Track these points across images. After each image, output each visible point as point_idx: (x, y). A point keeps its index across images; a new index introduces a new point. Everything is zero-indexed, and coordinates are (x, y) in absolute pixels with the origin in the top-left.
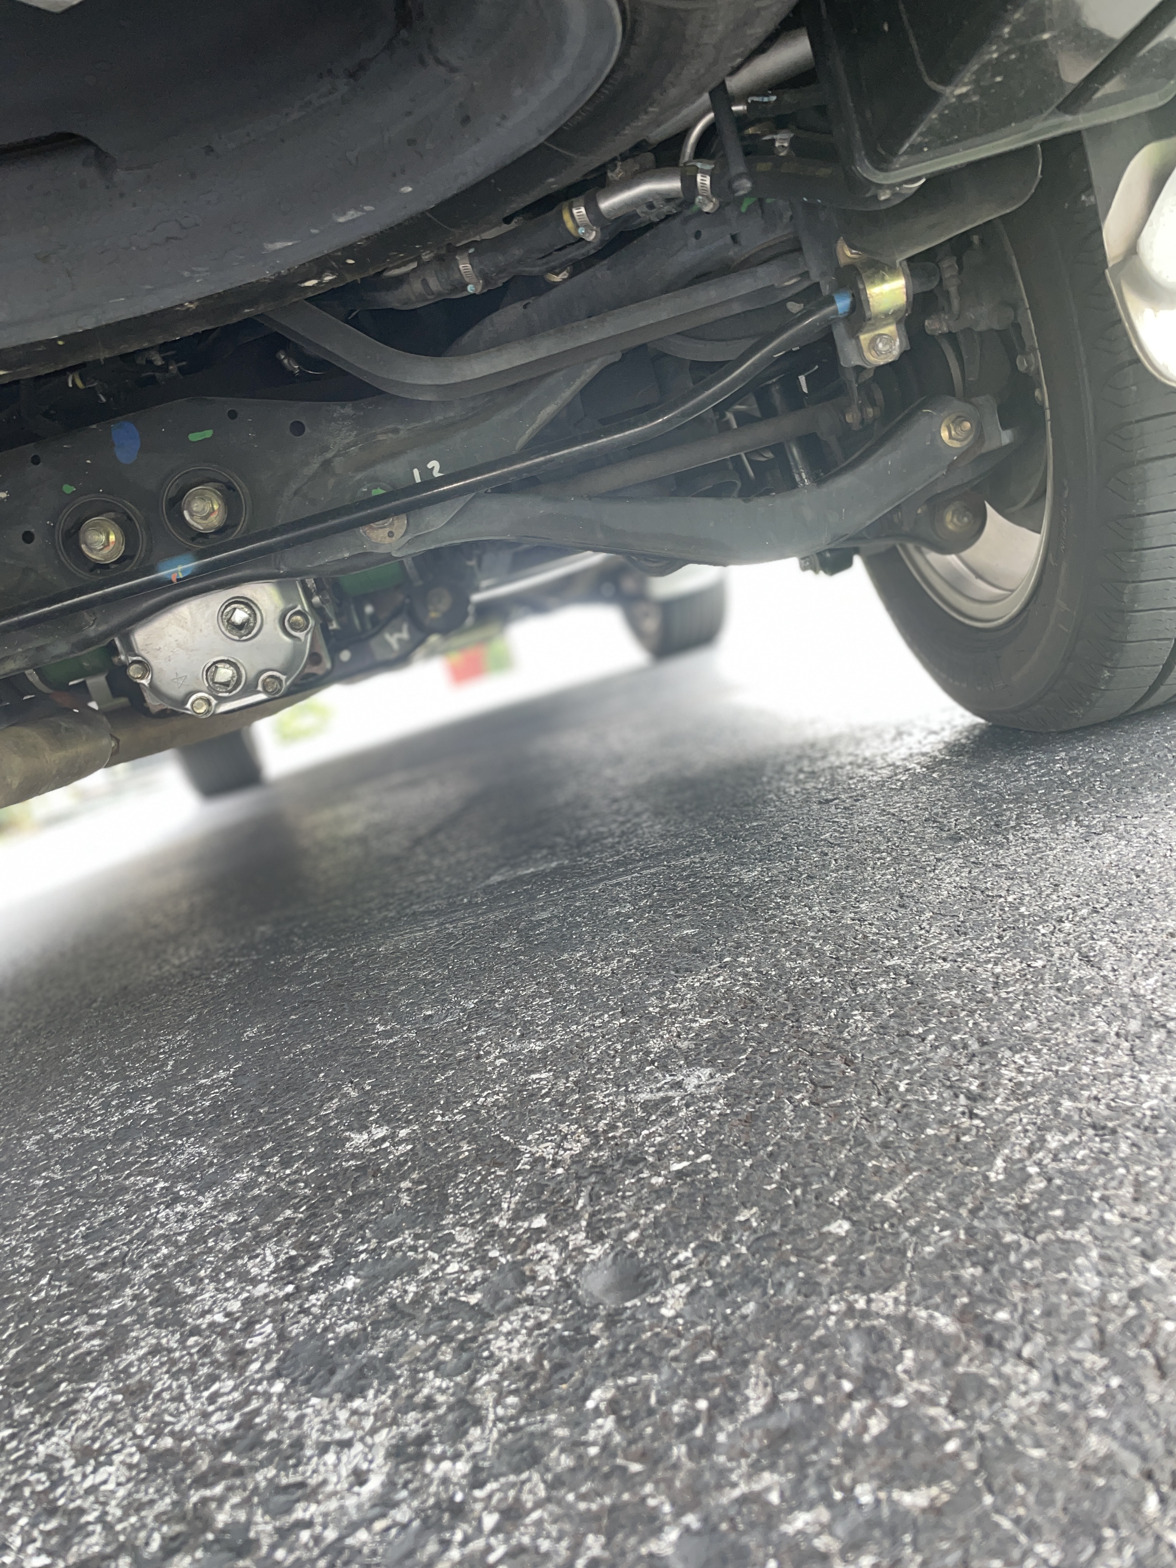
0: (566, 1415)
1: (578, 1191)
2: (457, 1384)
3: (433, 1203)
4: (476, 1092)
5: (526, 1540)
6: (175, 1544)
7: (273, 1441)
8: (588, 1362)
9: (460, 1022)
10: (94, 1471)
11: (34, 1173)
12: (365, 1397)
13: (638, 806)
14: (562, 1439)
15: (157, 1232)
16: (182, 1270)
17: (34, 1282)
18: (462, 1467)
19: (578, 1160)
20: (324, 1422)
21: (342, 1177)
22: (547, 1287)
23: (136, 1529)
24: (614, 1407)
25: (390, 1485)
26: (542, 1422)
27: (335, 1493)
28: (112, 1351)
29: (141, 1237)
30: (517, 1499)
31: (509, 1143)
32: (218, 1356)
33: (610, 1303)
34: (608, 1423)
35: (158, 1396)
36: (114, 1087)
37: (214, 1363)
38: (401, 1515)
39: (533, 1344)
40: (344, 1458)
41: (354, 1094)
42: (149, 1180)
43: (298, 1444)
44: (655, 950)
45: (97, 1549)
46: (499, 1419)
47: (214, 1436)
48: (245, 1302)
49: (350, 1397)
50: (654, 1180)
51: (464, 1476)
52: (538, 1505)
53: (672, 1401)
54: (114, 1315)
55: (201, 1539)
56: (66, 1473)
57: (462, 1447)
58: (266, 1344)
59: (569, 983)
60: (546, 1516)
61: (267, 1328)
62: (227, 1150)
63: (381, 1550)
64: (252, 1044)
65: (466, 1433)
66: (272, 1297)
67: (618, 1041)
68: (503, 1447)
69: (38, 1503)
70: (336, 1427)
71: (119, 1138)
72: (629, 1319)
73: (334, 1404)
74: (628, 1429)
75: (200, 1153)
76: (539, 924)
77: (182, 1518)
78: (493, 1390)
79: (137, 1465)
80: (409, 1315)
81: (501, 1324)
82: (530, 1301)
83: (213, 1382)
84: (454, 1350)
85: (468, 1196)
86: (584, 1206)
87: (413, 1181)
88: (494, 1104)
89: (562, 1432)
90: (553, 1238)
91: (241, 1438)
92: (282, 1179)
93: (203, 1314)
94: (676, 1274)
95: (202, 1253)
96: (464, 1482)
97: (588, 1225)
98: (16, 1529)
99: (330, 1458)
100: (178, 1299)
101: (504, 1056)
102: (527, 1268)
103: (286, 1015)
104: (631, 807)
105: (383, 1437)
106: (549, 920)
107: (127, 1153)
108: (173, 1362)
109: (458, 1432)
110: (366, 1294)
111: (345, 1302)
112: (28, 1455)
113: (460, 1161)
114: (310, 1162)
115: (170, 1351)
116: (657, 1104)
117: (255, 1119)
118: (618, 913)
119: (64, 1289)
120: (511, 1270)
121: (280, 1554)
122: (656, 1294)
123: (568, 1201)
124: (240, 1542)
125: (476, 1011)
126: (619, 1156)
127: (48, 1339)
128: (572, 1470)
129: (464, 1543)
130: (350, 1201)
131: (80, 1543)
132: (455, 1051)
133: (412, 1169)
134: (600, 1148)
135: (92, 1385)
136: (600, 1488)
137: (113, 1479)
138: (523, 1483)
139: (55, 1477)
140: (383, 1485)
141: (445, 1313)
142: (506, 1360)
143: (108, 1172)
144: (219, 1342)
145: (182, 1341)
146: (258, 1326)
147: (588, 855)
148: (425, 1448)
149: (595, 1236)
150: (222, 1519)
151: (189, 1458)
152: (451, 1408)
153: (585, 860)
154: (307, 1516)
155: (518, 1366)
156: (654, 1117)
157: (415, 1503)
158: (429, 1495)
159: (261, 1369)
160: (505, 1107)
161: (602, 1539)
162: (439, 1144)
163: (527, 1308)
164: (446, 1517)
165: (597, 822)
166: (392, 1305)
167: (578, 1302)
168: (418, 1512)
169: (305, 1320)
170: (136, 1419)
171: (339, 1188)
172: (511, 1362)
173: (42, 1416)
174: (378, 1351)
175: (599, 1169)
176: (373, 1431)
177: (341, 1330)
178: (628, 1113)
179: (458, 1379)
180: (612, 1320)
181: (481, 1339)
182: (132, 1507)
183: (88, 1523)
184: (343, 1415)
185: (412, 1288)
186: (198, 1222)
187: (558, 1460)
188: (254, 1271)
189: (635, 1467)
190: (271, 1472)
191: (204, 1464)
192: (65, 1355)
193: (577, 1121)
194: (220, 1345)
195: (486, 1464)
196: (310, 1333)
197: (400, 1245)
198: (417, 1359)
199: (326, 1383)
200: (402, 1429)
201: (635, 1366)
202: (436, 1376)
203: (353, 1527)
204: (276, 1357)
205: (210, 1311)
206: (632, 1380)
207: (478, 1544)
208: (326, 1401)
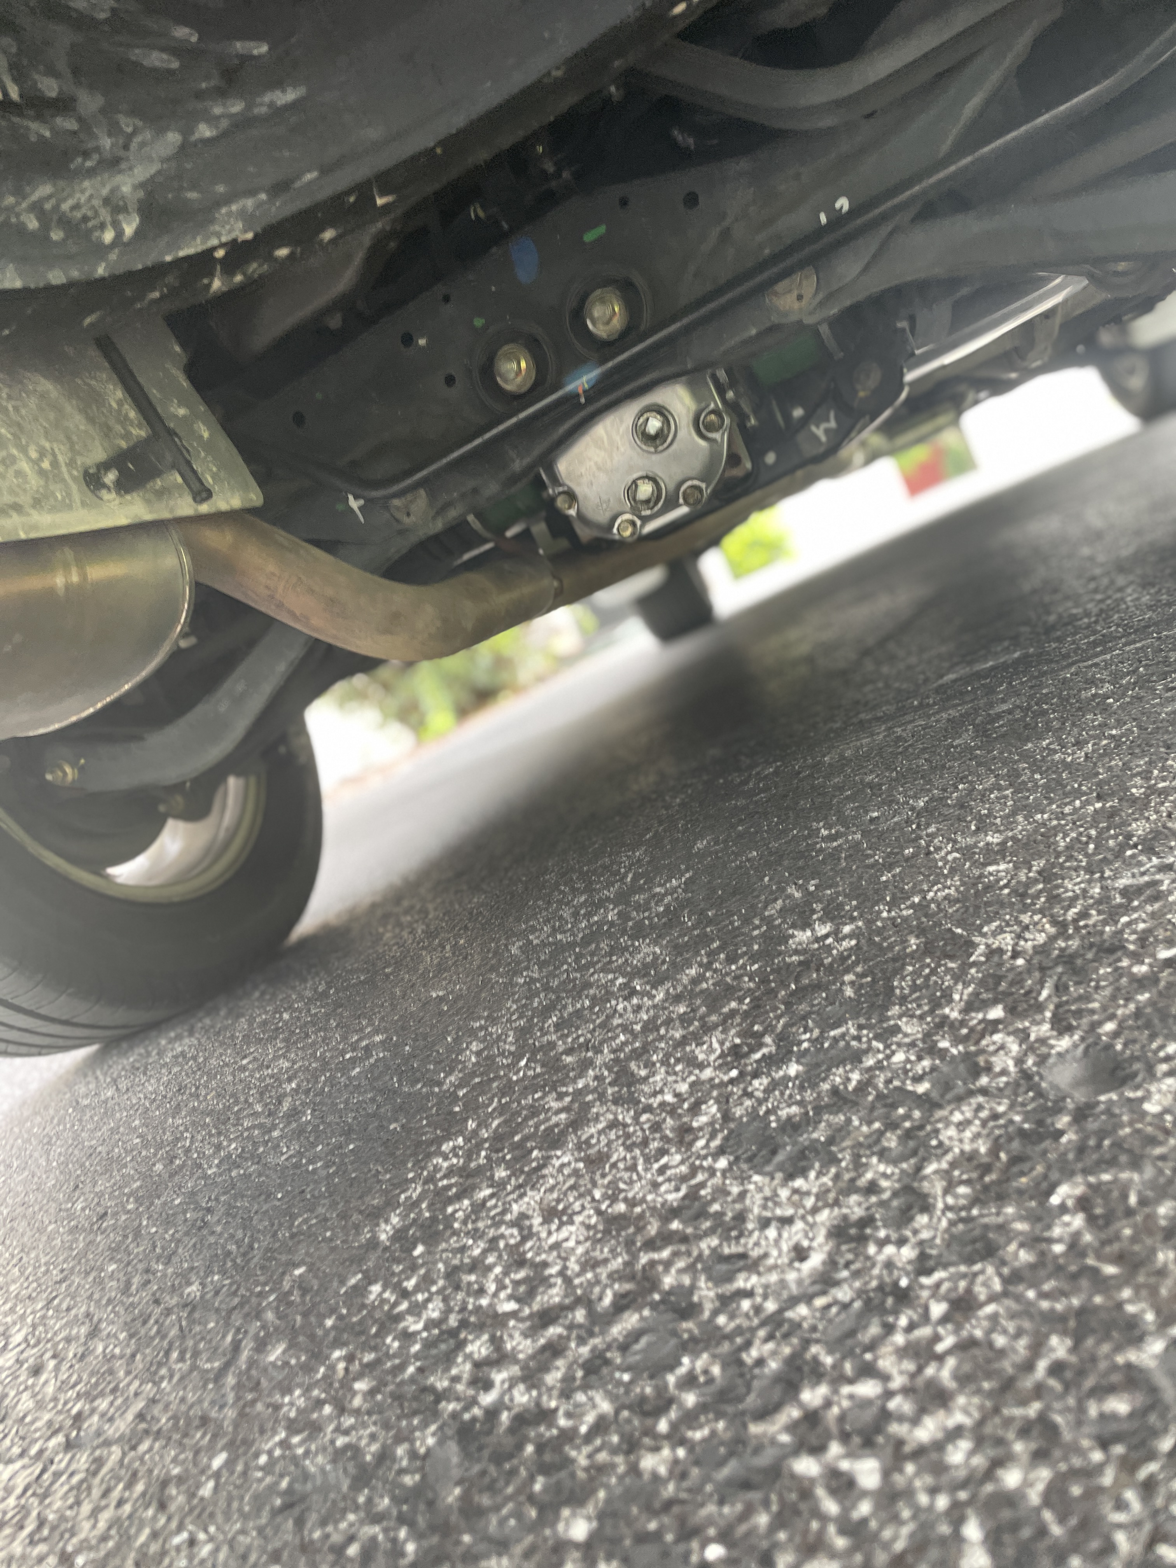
0: (1026, 1210)
1: (1042, 983)
2: (903, 1171)
3: (877, 995)
4: (925, 887)
5: (978, 1333)
6: (625, 1302)
7: (716, 1213)
8: (1052, 1156)
9: (908, 822)
10: (559, 1229)
11: (517, 973)
12: (806, 1178)
13: (1121, 581)
14: (1021, 1233)
15: (616, 1021)
16: (637, 1055)
17: (515, 1063)
18: (908, 1253)
19: (1041, 950)
20: (766, 1199)
21: (785, 972)
22: (1004, 1079)
23: (591, 1284)
24: (1083, 1204)
25: (831, 1263)
26: (998, 1214)
27: (775, 1267)
28: (576, 1124)
29: (603, 1025)
30: (969, 1291)
31: (961, 936)
32: (668, 1132)
33: (1080, 1096)
34: (1078, 1221)
35: (614, 1166)
36: (582, 899)
37: (665, 1138)
38: (843, 1294)
39: (988, 1135)
40: (785, 1235)
41: (797, 895)
42: (610, 976)
43: (741, 1218)
44: (1140, 727)
45: (557, 1300)
46: (947, 1208)
47: (663, 1205)
48: (692, 1085)
49: (790, 1177)
50: (1135, 969)
51: (910, 1262)
52: (993, 1298)
53: (1158, 1201)
54: (578, 1093)
55: (649, 1299)
56: (535, 1230)
57: (908, 1233)
58: (712, 1123)
59: (1033, 772)
60: (1001, 1311)
61: (712, 1109)
62: (677, 949)
63: (820, 1327)
64: (701, 855)
65: (911, 1219)
66: (717, 1081)
67: (1092, 827)
68: (953, 1237)
69: (510, 1254)
70: (777, 1204)
71: (586, 941)
72: (1102, 1113)
73: (776, 1182)
74: (1100, 1228)
75: (654, 953)
76: (999, 716)
77: (632, 1277)
78: (942, 1178)
79: (594, 1227)
80: (852, 1101)
81: (951, 1113)
82: (984, 1091)
83: (662, 1156)
84: (899, 1138)
85: (914, 988)
86: (1049, 997)
87: (858, 975)
88: (945, 898)
89: (1020, 1226)
90: (1011, 1029)
91: (688, 1208)
92: (727, 974)
93: (655, 1094)
94: (1164, 1067)
95: (654, 1040)
96: (909, 1268)
97: (1055, 1015)
98: (492, 1276)
99: (772, 1232)
100: (632, 1080)
101: (957, 851)
102: (981, 1060)
103: (733, 827)
104: (1112, 582)
105: (824, 1216)
106: (1010, 712)
107: (592, 954)
108: (628, 1136)
109: (904, 1217)
110: (809, 1080)
111: (787, 1087)
112: (504, 1212)
113: (907, 955)
114: (753, 959)
115: (625, 1126)
116: (1139, 890)
117: (703, 921)
118: (1094, 696)
119: (538, 1070)
120: (963, 1061)
121: (721, 1320)
122: (1137, 1088)
123: (1028, 993)
124: (684, 1305)
125: (926, 808)
126: (1092, 945)
127: (524, 1112)
128: (1033, 1267)
129: (911, 1327)
130: (793, 994)
131: (543, 1293)
132: (902, 848)
133: (856, 963)
134: (1069, 938)
135: (559, 1153)
136: (1066, 1287)
137: (573, 1238)
138: (975, 1275)
139: (526, 1232)
140: (824, 1263)
141: (890, 1101)
142: (957, 1150)
143: (576, 971)
144: (668, 1120)
145: (636, 1118)
146: (704, 1107)
147: (1059, 640)
148: (868, 1231)
149: (1062, 1026)
150: (668, 1281)
151: (639, 1222)
152: (895, 1194)
153: (1054, 645)
154: (749, 1286)
155: (970, 1157)
156: (1136, 903)
157: (857, 1284)
158: (871, 1278)
159: (707, 1146)
160: (957, 901)
161: (1069, 1342)
162: (885, 939)
163: (981, 1099)
164: (890, 1301)
165: (1069, 604)
166: (835, 1091)
167: (1040, 1094)
168: (860, 1293)
169: (748, 1103)
170: (594, 1184)
171: (782, 982)
172: (962, 1152)
173: (517, 1179)
174: (820, 1135)
175: (1067, 959)
176: (815, 1210)
177: (783, 1113)
178: (1104, 899)
179: (904, 1166)
180: (1081, 1115)
181: (929, 1128)
182: (590, 1263)
183: (551, 1276)
184: (784, 1193)
185: (855, 1077)
186: (652, 1012)
187: (1016, 1254)
188: (701, 1057)
189: (1110, 1270)
190: (714, 1242)
191: (653, 1229)
192: (537, 1127)
193: (1041, 911)
194: (670, 1122)
195: (934, 1252)
196: (753, 1114)
197: (843, 1036)
198: (860, 1145)
199: (768, 1161)
200: (845, 1211)
201: (1111, 1163)
202: (880, 1161)
203: (793, 1301)
204: (720, 1136)
205: (661, 1091)
206: (1106, 1177)
207: (924, 1332)
208: (767, 1180)
